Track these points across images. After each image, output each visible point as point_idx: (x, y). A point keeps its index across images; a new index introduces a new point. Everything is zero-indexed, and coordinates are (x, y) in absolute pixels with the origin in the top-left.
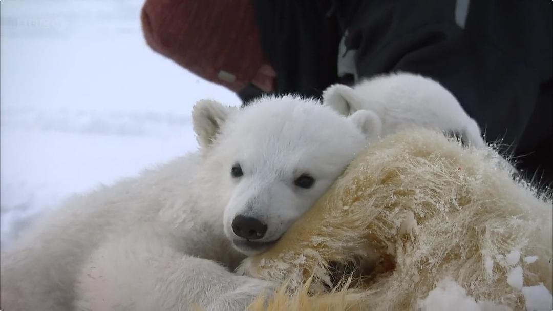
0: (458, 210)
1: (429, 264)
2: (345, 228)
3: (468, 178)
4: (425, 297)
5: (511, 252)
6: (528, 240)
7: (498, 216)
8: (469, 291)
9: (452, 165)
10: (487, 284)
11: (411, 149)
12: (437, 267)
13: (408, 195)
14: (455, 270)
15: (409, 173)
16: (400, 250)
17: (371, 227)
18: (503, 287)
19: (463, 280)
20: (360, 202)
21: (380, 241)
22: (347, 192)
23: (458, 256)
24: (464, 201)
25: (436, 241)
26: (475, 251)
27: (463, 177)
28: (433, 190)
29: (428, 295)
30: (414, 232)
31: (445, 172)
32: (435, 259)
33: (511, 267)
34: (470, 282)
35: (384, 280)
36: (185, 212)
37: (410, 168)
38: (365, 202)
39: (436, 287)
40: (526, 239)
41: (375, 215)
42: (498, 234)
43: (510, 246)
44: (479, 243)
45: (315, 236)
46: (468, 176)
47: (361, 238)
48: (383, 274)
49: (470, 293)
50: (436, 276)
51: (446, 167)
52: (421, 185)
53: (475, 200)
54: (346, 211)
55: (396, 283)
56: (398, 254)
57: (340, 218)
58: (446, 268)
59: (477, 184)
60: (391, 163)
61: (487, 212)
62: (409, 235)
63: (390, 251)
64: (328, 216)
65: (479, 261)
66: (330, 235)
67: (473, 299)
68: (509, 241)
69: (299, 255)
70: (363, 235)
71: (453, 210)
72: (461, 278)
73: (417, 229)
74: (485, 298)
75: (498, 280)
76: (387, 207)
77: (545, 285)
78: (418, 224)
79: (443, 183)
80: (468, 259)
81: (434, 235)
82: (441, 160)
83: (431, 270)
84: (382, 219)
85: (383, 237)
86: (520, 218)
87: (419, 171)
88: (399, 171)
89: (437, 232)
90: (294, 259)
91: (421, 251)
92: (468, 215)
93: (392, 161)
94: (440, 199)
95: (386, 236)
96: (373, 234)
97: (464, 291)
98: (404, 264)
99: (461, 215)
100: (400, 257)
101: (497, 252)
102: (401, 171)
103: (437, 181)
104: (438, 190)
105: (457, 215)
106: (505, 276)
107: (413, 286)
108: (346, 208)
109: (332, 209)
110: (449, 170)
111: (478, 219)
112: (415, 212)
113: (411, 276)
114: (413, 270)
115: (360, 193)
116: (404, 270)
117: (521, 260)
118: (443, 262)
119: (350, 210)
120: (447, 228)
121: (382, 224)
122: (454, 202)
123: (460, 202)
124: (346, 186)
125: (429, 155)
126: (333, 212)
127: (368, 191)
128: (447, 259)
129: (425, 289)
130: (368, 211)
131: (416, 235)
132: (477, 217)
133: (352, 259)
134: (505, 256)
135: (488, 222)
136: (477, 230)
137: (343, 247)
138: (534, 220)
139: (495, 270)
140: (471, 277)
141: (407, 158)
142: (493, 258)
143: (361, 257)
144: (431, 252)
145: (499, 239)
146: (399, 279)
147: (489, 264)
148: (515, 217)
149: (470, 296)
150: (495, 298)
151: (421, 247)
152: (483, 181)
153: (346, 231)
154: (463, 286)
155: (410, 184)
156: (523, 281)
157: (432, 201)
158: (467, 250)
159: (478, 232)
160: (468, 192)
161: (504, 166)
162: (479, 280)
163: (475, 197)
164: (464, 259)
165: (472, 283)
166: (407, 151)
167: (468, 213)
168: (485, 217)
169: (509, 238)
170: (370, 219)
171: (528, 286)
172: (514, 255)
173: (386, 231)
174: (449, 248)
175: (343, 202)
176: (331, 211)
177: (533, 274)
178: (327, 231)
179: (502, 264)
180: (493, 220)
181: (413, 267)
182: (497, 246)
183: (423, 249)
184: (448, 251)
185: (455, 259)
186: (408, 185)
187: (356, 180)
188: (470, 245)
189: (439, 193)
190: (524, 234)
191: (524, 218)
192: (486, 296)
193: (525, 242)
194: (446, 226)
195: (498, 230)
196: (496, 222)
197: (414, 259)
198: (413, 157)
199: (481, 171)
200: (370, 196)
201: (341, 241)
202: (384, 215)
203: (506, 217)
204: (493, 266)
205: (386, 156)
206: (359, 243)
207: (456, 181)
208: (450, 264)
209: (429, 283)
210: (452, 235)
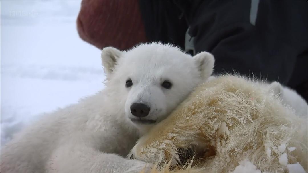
0: (251, 122)
1: (235, 152)
2: (187, 129)
3: (257, 104)
4: (233, 170)
5: (281, 145)
6: (290, 138)
7: (274, 125)
8: (258, 167)
9: (248, 98)
10: (268, 163)
11: (226, 87)
12: (240, 154)
13: (223, 113)
14: (250, 155)
15: (224, 101)
16: (218, 144)
17: (201, 129)
18: (277, 165)
19: (254, 161)
20: (196, 115)
21: (206, 137)
22: (189, 110)
23: (251, 147)
24: (255, 117)
25: (239, 139)
26: (261, 144)
27: (254, 104)
28: (237, 111)
29: (234, 169)
30: (226, 134)
31: (244, 101)
32: (238, 149)
33: (281, 154)
34: (258, 162)
35: (210, 161)
36: (100, 121)
37: (224, 98)
38: (199, 115)
39: (239, 164)
40: (289, 138)
41: (203, 122)
42: (274, 134)
43: (280, 142)
44: (263, 140)
45: (170, 133)
46: (257, 103)
47: (196, 135)
48: (210, 157)
49: (258, 168)
50: (239, 158)
51: (245, 99)
52: (230, 108)
53: (261, 117)
54: (187, 120)
55: (217, 163)
56: (218, 146)
57: (184, 124)
58: (245, 154)
59: (262, 108)
60: (214, 95)
61: (268, 123)
62: (224, 135)
63: (213, 144)
64: (178, 122)
65: (263, 150)
66: (178, 133)
67: (260, 171)
68: (280, 139)
69: (161, 143)
70: (197, 133)
71: (248, 122)
72: (253, 160)
73: (228, 132)
74: (267, 170)
75: (274, 161)
76: (210, 118)
77: (300, 163)
78: (229, 129)
79: (243, 107)
80: (257, 149)
81: (238, 136)
82: (242, 94)
83: (236, 155)
84: (207, 124)
85: (208, 135)
86: (286, 126)
87: (229, 100)
88: (218, 100)
89: (240, 134)
90: (159, 145)
91: (231, 145)
92: (257, 125)
93: (215, 94)
94: (241, 116)
95: (209, 134)
96: (202, 133)
97: (255, 167)
98: (221, 152)
99: (253, 125)
100: (219, 147)
101: (273, 145)
102: (220, 100)
103: (239, 106)
104: (240, 111)
105: (251, 125)
106: (277, 159)
107: (226, 164)
108: (188, 118)
109: (180, 119)
110: (246, 100)
111: (263, 127)
112: (227, 123)
113: (225, 159)
114: (226, 155)
115: (196, 110)
116: (222, 155)
117: (287, 149)
118: (243, 151)
119: (190, 119)
120: (245, 132)
121: (207, 127)
122: (249, 118)
123: (252, 118)
124: (189, 107)
125: (236, 91)
126: (181, 120)
127: (200, 109)
128: (245, 149)
129: (233, 166)
130: (200, 120)
131: (228, 136)
132: (262, 126)
133: (190, 146)
134: (278, 147)
135: (268, 128)
136: (262, 133)
137: (185, 140)
138: (294, 127)
139: (272, 155)
140: (259, 159)
141: (223, 93)
142: (271, 148)
143: (195, 146)
144: (236, 146)
145: (274, 138)
146: (219, 161)
147: (269, 152)
148: (283, 125)
149: (258, 170)
150: (272, 171)
151: (231, 143)
152: (265, 106)
153: (187, 131)
154: (254, 164)
155: (224, 107)
156: (287, 161)
157: (236, 117)
158: (256, 144)
159: (262, 134)
160: (257, 112)
161: (277, 97)
162: (263, 160)
163: (261, 115)
164: (255, 149)
165: (259, 162)
166: (223, 88)
167: (256, 123)
168: (266, 126)
169: (280, 137)
170: (201, 125)
171: (291, 164)
172: (283, 147)
173: (209, 131)
174: (246, 143)
175: (186, 115)
176: (180, 120)
177: (293, 157)
178: (177, 131)
179: (276, 151)
180: (271, 127)
181: (226, 154)
182: (273, 142)
183: (232, 144)
184: (246, 145)
185: (250, 149)
186: (223, 108)
187: (195, 104)
188: (258, 141)
189: (240, 113)
190: (288, 135)
191: (289, 126)
192: (267, 169)
193: (289, 139)
194: (245, 131)
195: (274, 133)
196: (273, 128)
197: (227, 150)
198: (226, 92)
199: (264, 100)
200: (201, 112)
201: (184, 136)
202: (208, 122)
203: (278, 125)
204: (271, 153)
205: (211, 91)
206: (194, 138)
207: (250, 106)
208: (247, 152)
209: (235, 162)
210: (248, 136)
